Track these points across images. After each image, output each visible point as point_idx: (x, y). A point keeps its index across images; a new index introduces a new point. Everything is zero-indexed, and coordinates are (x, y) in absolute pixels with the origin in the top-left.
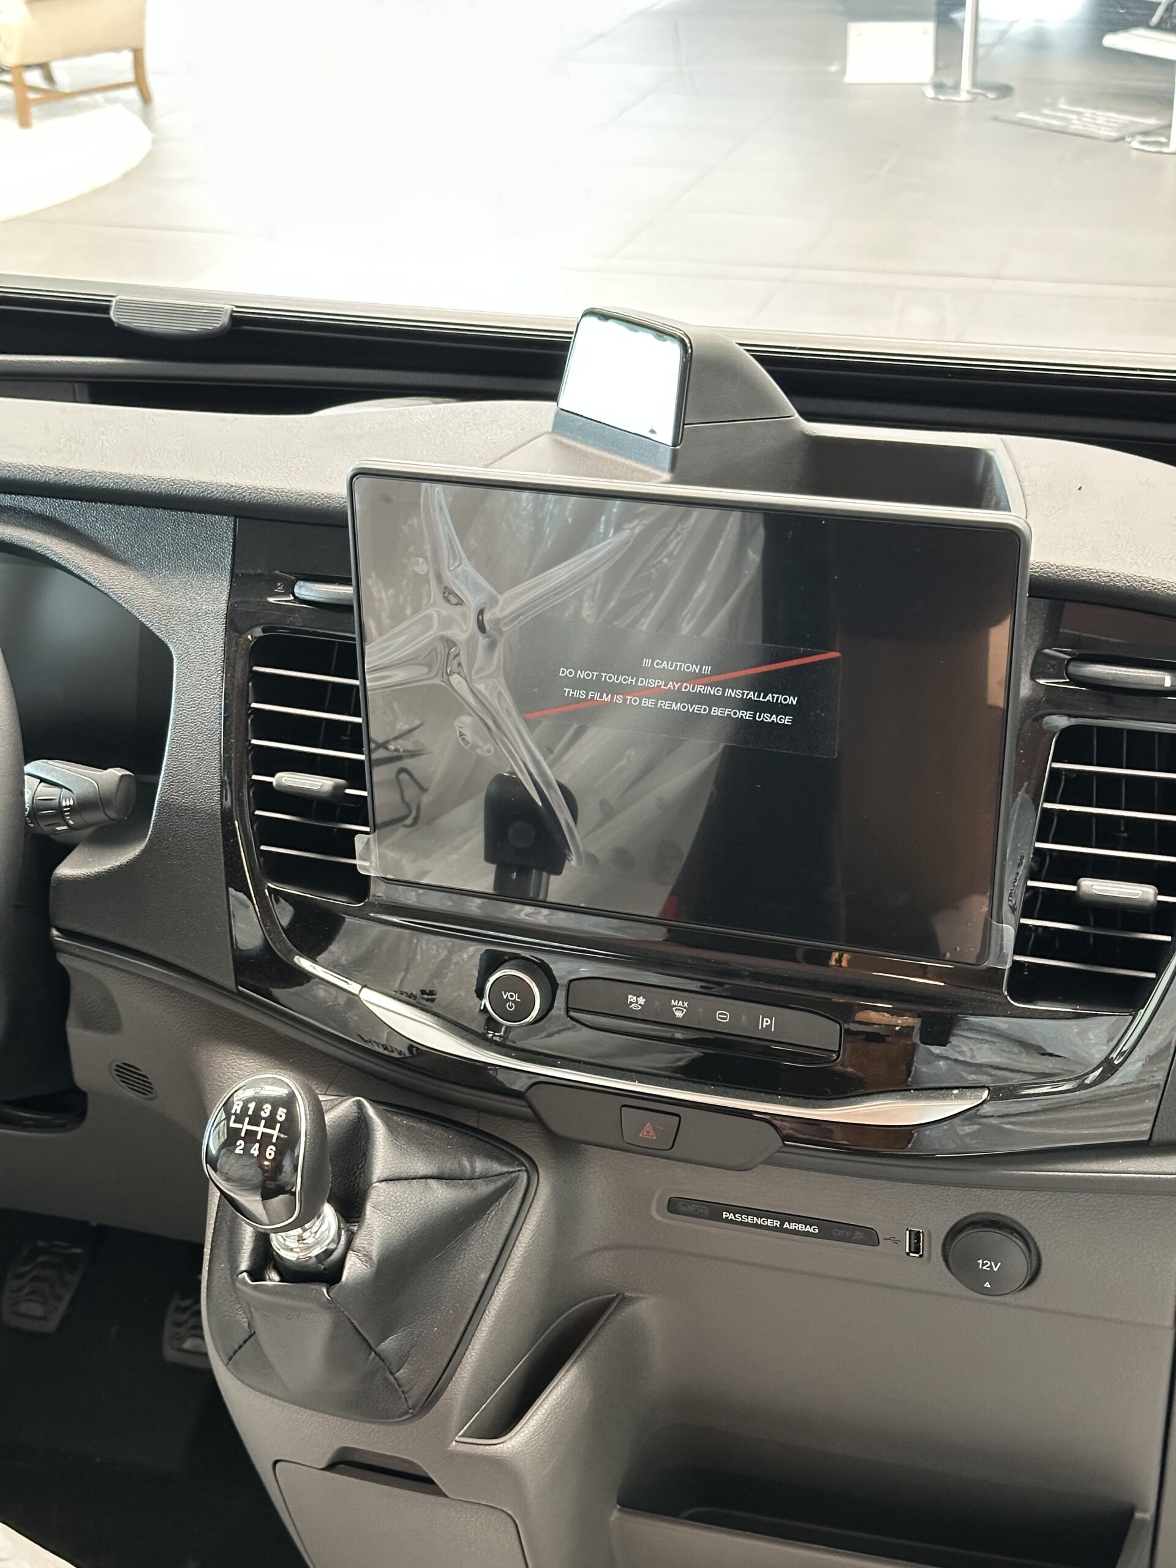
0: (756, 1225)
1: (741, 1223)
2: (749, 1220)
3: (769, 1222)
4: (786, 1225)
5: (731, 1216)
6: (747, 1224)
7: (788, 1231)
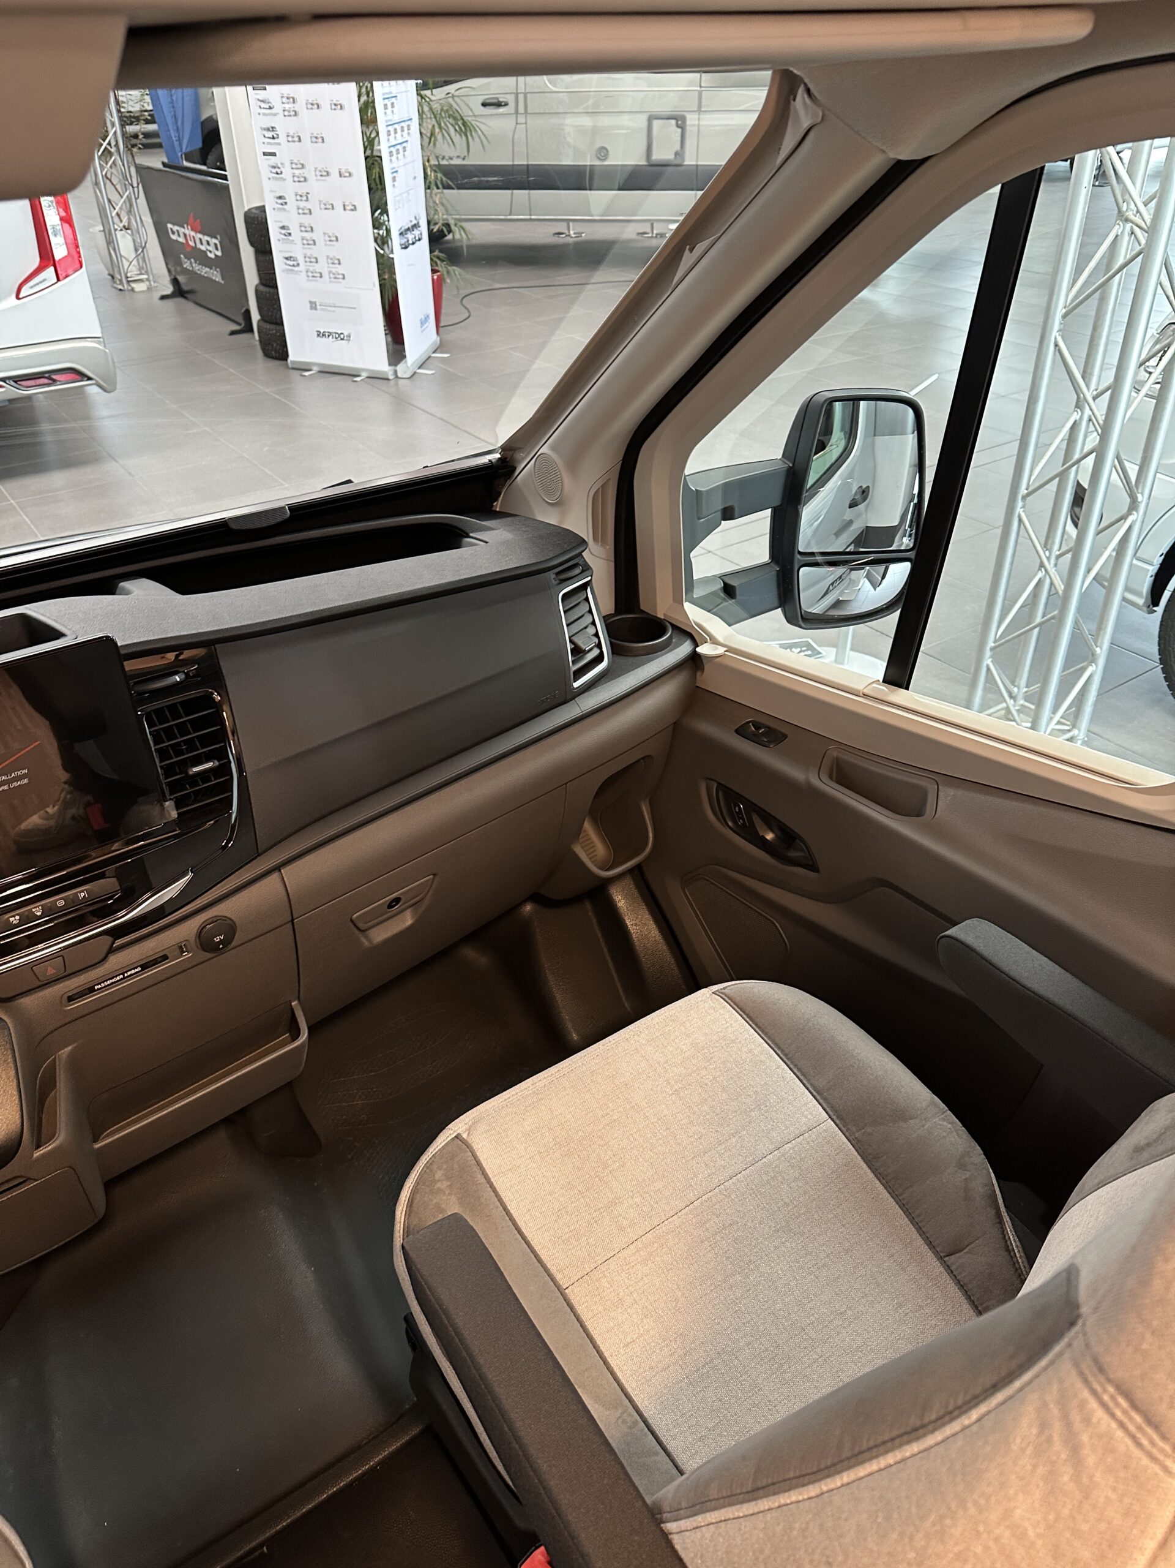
0: (112, 983)
1: (105, 987)
2: (109, 982)
3: (118, 978)
4: (126, 975)
5: (99, 986)
6: (108, 985)
7: (127, 977)
